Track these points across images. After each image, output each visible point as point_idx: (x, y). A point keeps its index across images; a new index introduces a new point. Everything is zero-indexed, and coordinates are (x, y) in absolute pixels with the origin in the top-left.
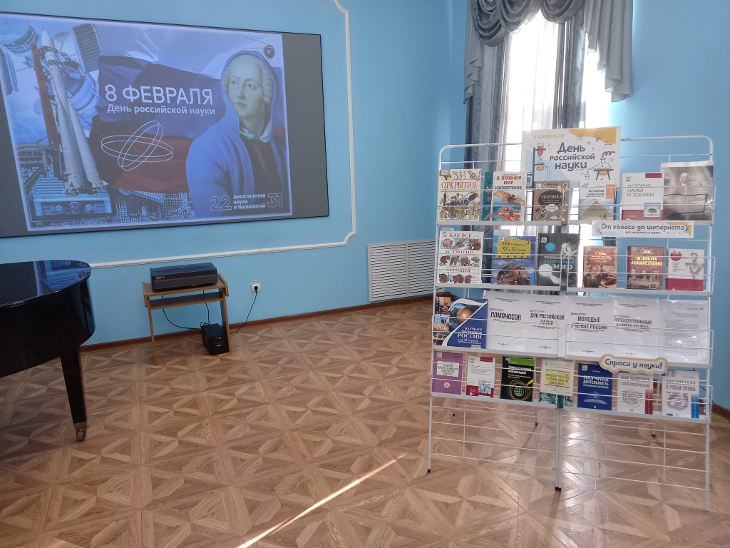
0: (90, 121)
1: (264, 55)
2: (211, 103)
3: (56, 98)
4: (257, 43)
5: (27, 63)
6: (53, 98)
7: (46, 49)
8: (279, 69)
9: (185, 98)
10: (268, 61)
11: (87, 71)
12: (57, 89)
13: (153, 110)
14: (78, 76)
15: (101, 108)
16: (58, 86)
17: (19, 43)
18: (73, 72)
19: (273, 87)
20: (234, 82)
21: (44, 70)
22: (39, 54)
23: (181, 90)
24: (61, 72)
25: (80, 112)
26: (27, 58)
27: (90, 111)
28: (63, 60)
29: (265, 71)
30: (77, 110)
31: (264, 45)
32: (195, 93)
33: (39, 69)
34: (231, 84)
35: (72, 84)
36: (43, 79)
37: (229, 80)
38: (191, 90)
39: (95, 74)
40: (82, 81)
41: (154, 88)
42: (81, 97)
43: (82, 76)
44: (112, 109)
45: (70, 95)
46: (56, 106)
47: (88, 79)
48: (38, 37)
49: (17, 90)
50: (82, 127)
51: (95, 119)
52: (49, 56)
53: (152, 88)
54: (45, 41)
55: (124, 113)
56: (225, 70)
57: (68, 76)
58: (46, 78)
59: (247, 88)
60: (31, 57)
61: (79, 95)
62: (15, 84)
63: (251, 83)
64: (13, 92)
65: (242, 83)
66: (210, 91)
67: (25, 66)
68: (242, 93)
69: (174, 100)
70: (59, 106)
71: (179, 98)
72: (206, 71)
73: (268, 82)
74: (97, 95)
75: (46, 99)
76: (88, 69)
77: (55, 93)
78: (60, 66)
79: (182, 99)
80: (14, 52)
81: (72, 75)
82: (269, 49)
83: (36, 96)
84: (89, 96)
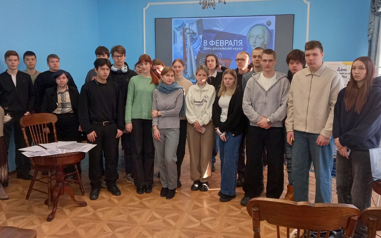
0: (197, 53)
1: (266, 25)
2: (242, 45)
3: (188, 45)
4: (264, 20)
5: (181, 34)
6: (187, 45)
7: (187, 29)
8: (273, 30)
9: (232, 44)
10: (268, 27)
11: (199, 36)
12: (188, 42)
13: (219, 49)
14: (195, 37)
15: (201, 49)
16: (188, 41)
17: (180, 27)
18: (194, 36)
19: (269, 38)
20: (252, 37)
21: (185, 36)
22: (185, 30)
23: (231, 41)
24: (190, 36)
25: (194, 50)
26: (181, 32)
27: (198, 50)
28: (192, 32)
29: (266, 31)
30: (193, 49)
31: (267, 21)
32: (236, 42)
33: (184, 35)
34: (251, 38)
35: (193, 40)
36: (185, 39)
37: (250, 36)
38: (234, 41)
39: (201, 37)
40: (196, 39)
41: (221, 41)
42: (196, 44)
43: (197, 37)
44: (205, 49)
45: (192, 44)
46: (187, 48)
47: (198, 38)
48: (185, 25)
49: (176, 43)
50: (194, 55)
51: (199, 52)
52: (188, 31)
53: (220, 41)
54: (187, 26)
55: (209, 50)
56: (249, 32)
57: (192, 37)
58: (185, 38)
59: (258, 38)
60: (182, 32)
61: (195, 44)
62: (176, 41)
63: (259, 36)
64: (175, 44)
65: (255, 37)
66: (242, 40)
67: (180, 35)
68: (255, 41)
69: (227, 45)
70: (188, 48)
71: (229, 44)
72: (241, 33)
73: (267, 36)
74: (201, 44)
75: (185, 45)
76: (199, 35)
77: (187, 44)
78: (190, 34)
79: (231, 44)
80: (177, 30)
81: (194, 37)
82: (269, 22)
83: (182, 45)
84: (198, 45)
